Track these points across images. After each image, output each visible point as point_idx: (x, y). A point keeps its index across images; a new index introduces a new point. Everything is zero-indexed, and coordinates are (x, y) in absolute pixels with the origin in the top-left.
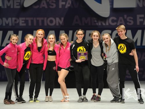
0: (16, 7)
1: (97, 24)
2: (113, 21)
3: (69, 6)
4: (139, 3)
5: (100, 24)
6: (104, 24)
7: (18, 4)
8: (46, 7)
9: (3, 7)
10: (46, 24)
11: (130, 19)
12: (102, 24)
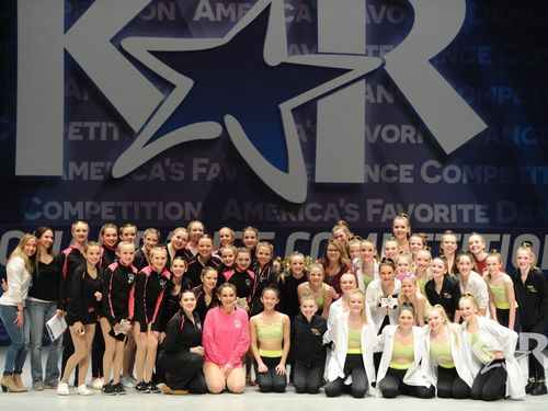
0: (94, 177)
1: (278, 218)
2: (314, 212)
3: (215, 175)
4: (371, 174)
5: (284, 219)
6: (294, 219)
7: (100, 171)
8: (163, 179)
9: (65, 178)
10: (161, 217)
11: (352, 209)
12: (288, 217)
